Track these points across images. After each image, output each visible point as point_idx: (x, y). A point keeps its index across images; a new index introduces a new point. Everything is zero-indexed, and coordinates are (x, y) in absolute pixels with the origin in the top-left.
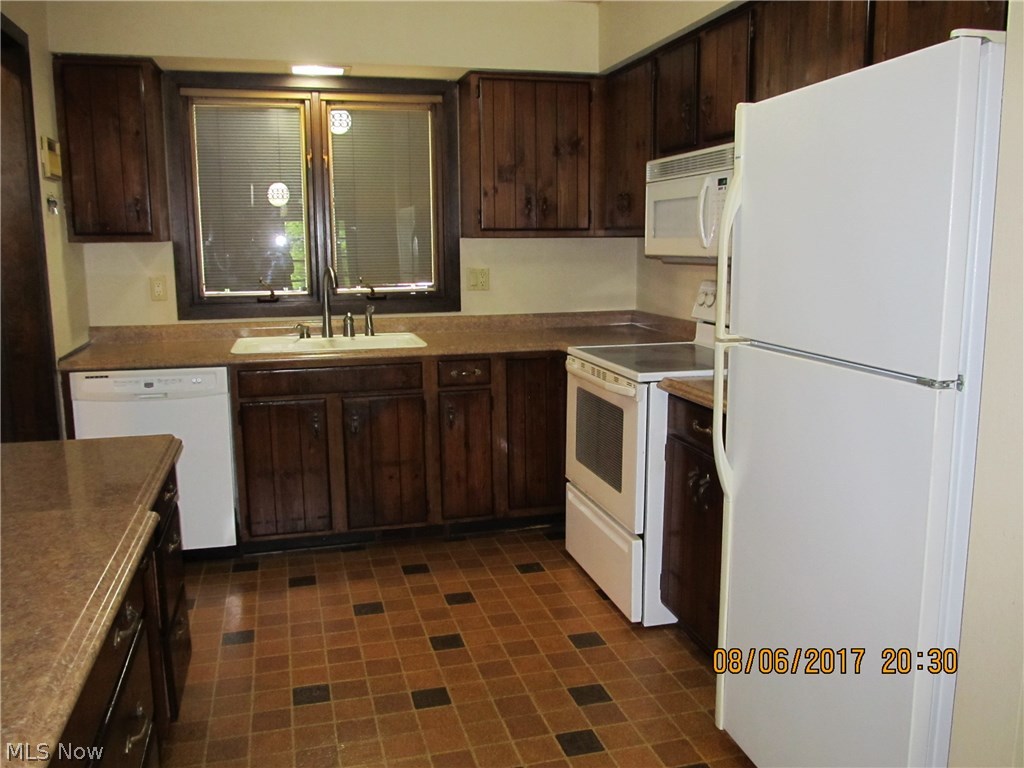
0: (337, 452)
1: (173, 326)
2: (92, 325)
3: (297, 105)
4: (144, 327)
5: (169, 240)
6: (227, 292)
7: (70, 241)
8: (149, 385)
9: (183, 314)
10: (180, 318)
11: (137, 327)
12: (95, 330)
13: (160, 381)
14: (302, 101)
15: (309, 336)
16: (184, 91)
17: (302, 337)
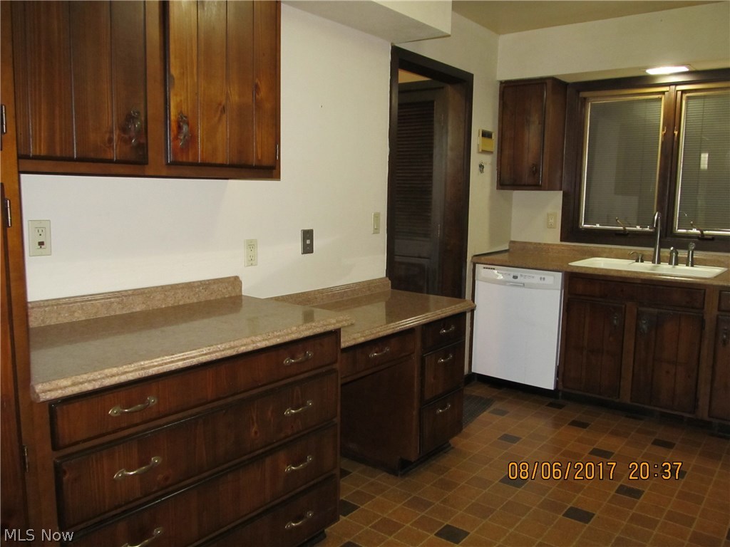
0: (629, 344)
1: (557, 245)
2: (512, 239)
3: (660, 96)
4: (540, 244)
5: (561, 190)
6: (598, 226)
7: (497, 189)
8: (515, 277)
9: (564, 238)
10: (561, 240)
11: (535, 244)
12: (512, 242)
13: (521, 275)
14: (663, 93)
15: (642, 261)
16: (583, 94)
17: (637, 261)
